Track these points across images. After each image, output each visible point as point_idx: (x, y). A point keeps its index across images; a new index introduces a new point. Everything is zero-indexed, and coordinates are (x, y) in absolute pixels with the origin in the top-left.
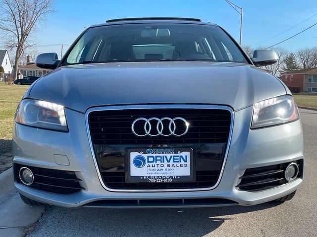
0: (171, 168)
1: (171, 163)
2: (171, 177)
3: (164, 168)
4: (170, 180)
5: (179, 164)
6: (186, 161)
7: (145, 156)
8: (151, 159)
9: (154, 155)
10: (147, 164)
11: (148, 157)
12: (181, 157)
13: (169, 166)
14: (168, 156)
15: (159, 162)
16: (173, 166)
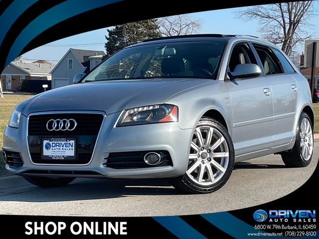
0: (64, 150)
1: (64, 147)
2: (63, 156)
3: (60, 151)
4: (63, 158)
5: (68, 148)
6: (72, 147)
7: (51, 143)
8: (54, 145)
9: (55, 142)
10: (52, 148)
11: (53, 143)
12: (70, 143)
13: (63, 149)
14: (63, 143)
15: (58, 147)
16: (65, 149)
